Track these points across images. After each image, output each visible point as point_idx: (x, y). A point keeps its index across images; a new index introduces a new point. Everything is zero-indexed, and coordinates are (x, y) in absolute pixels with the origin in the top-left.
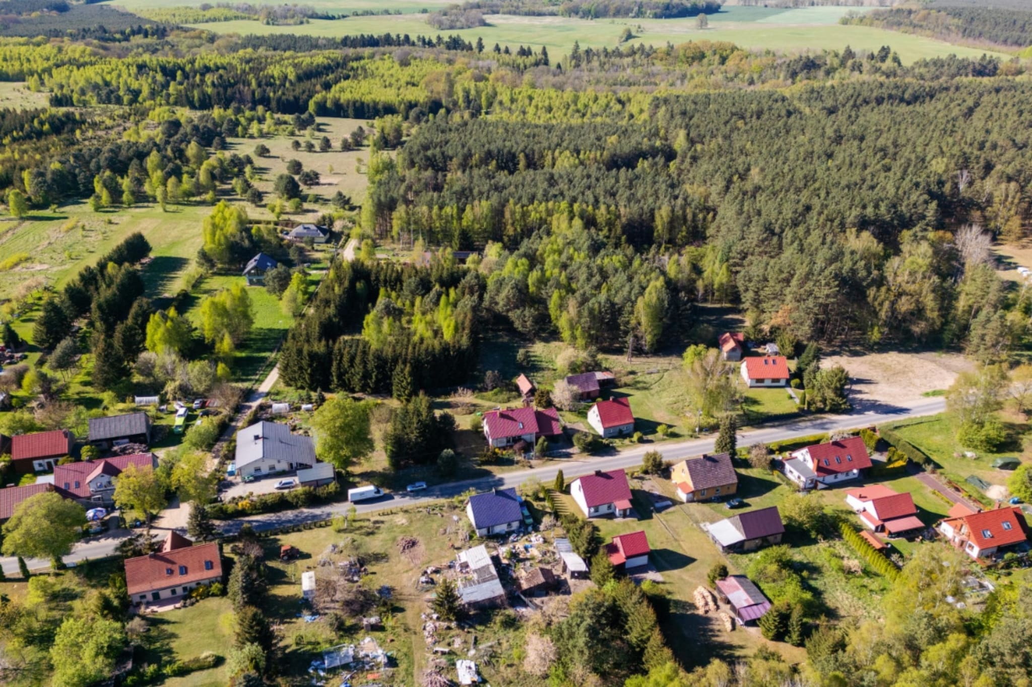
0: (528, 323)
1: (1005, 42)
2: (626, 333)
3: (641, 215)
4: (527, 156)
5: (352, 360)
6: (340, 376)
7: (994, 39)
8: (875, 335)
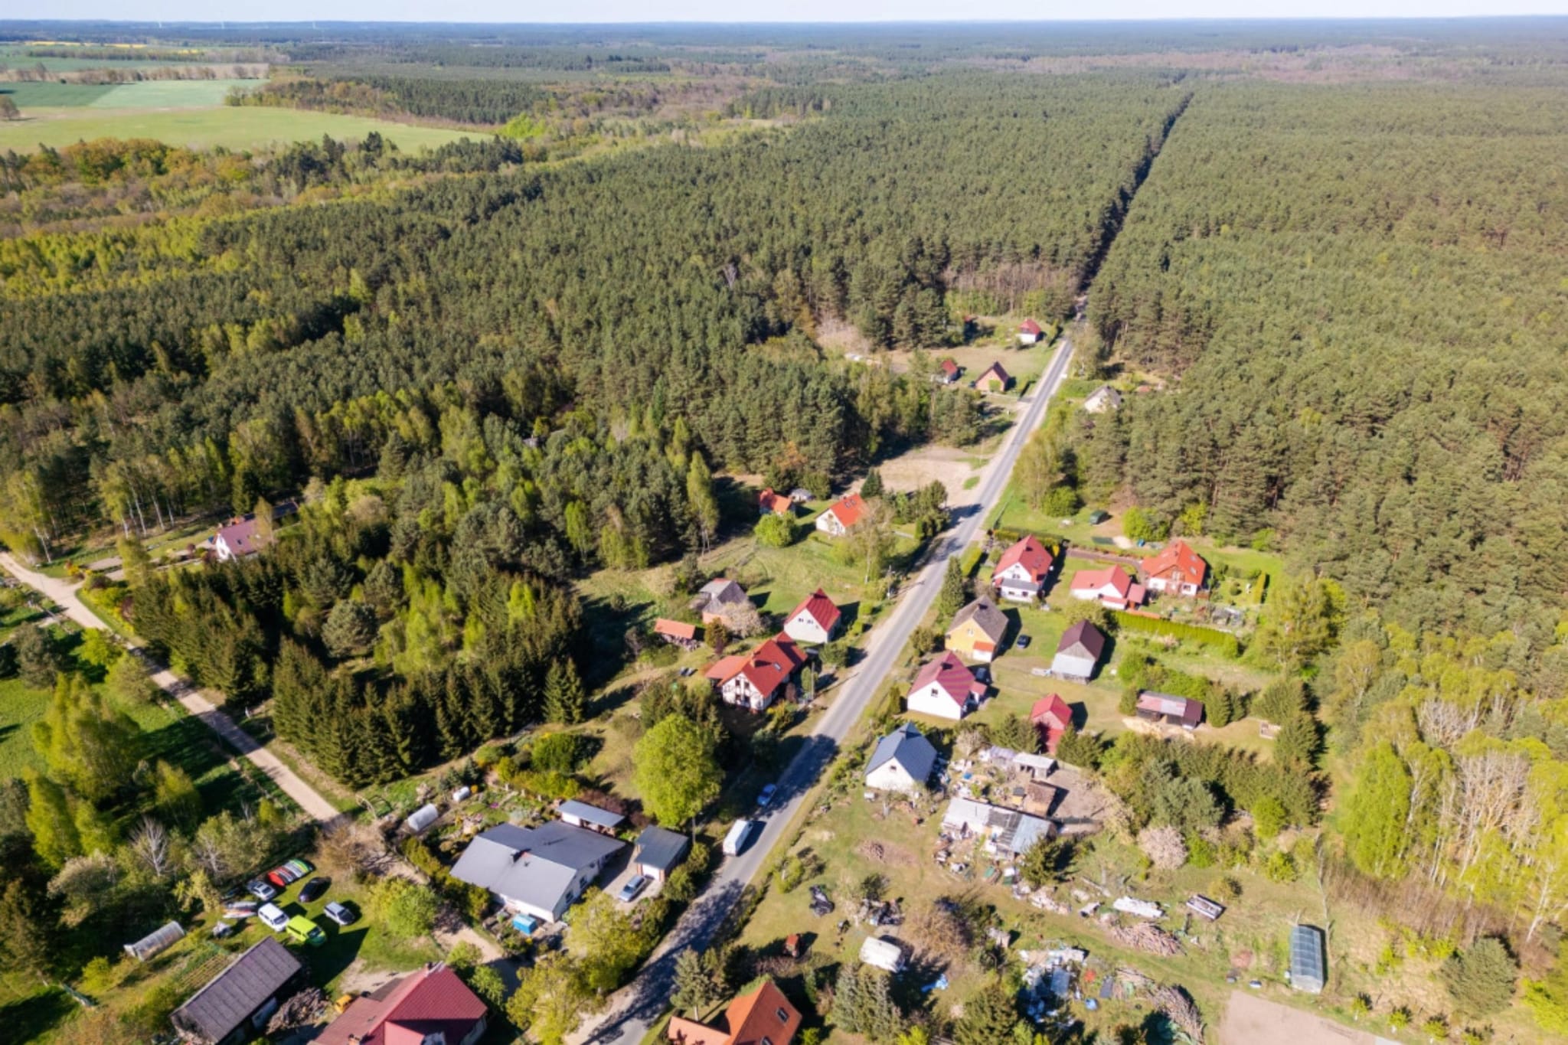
0: (559, 561)
1: (472, 120)
2: (684, 528)
3: (483, 388)
4: (163, 344)
5: (465, 697)
6: (454, 730)
7: (457, 117)
8: (873, 447)
